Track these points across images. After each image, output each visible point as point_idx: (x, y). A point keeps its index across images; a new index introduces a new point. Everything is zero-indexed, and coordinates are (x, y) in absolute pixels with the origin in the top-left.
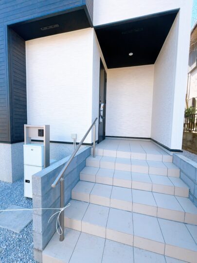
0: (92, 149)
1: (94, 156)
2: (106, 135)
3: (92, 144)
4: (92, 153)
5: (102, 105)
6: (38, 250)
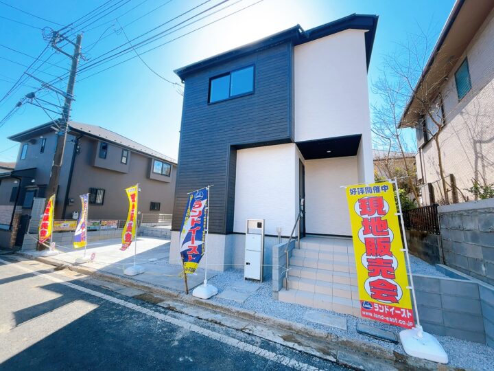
0: (297, 242)
1: (299, 248)
2: (306, 232)
3: (297, 237)
4: (296, 246)
5: (302, 200)
6: (276, 292)
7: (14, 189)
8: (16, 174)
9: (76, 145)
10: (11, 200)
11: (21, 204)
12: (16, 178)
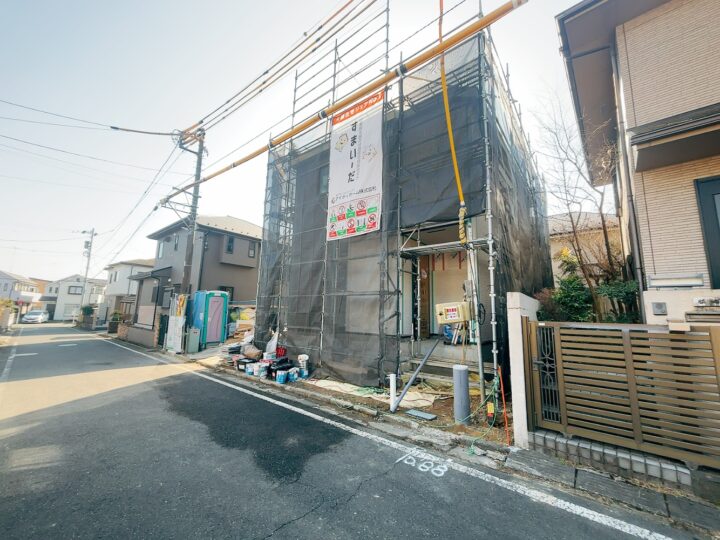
7: (155, 288)
8: (155, 274)
9: (205, 241)
10: (152, 301)
11: (161, 304)
12: (155, 277)
